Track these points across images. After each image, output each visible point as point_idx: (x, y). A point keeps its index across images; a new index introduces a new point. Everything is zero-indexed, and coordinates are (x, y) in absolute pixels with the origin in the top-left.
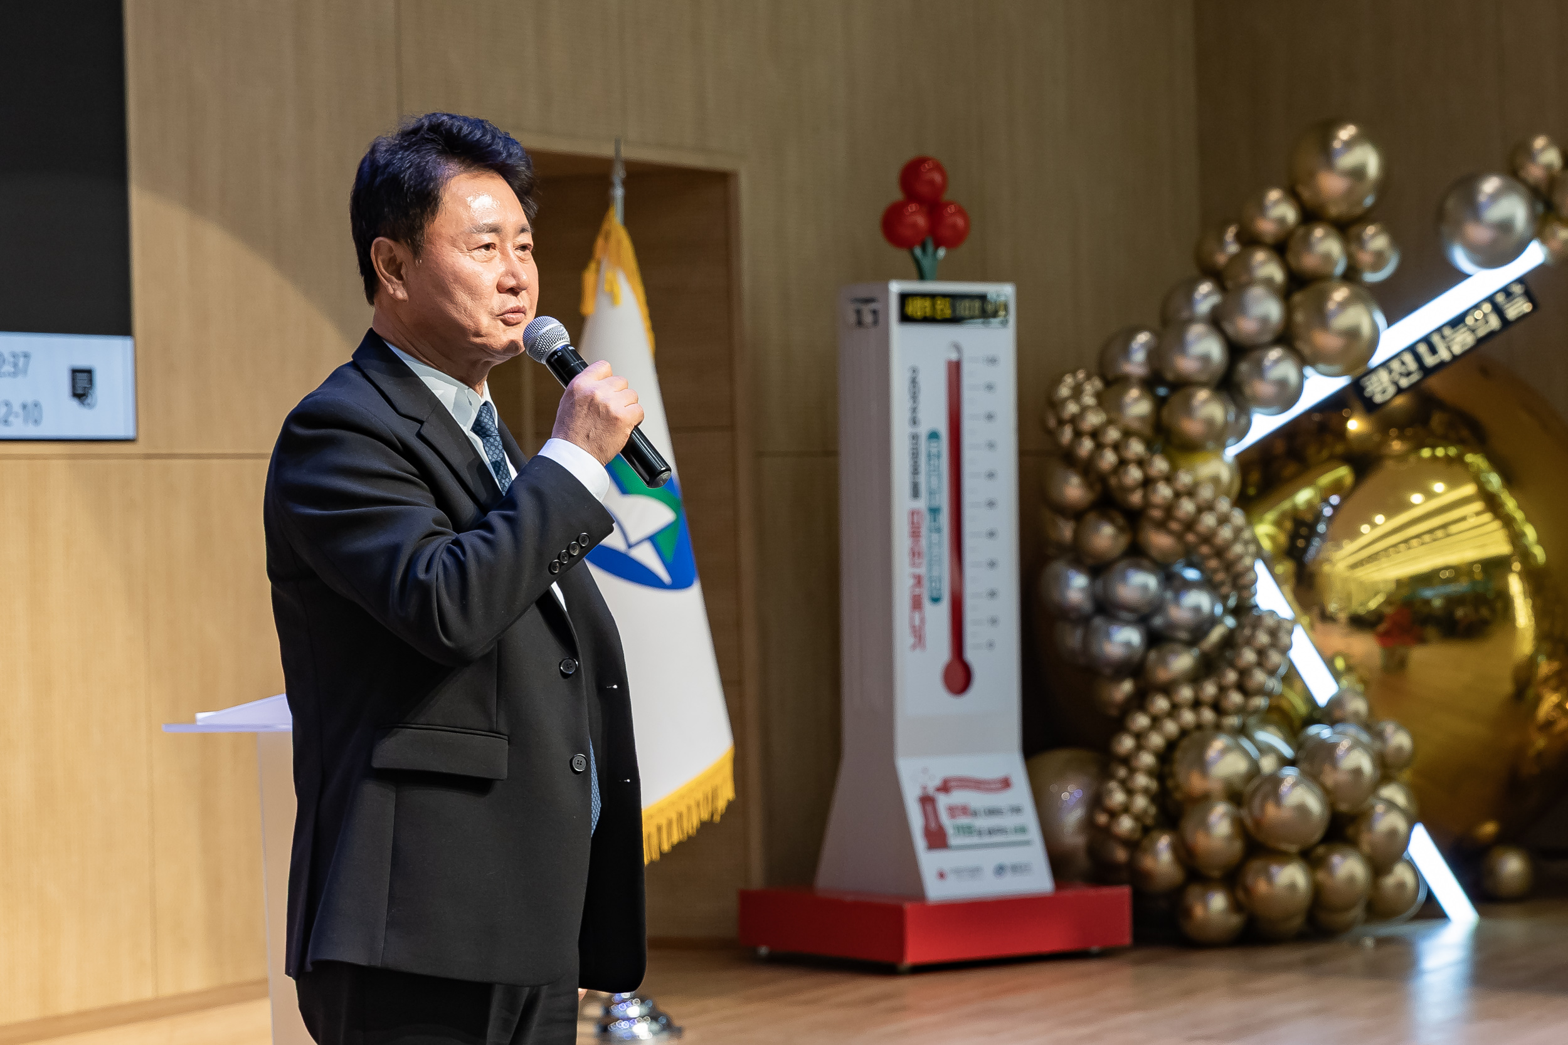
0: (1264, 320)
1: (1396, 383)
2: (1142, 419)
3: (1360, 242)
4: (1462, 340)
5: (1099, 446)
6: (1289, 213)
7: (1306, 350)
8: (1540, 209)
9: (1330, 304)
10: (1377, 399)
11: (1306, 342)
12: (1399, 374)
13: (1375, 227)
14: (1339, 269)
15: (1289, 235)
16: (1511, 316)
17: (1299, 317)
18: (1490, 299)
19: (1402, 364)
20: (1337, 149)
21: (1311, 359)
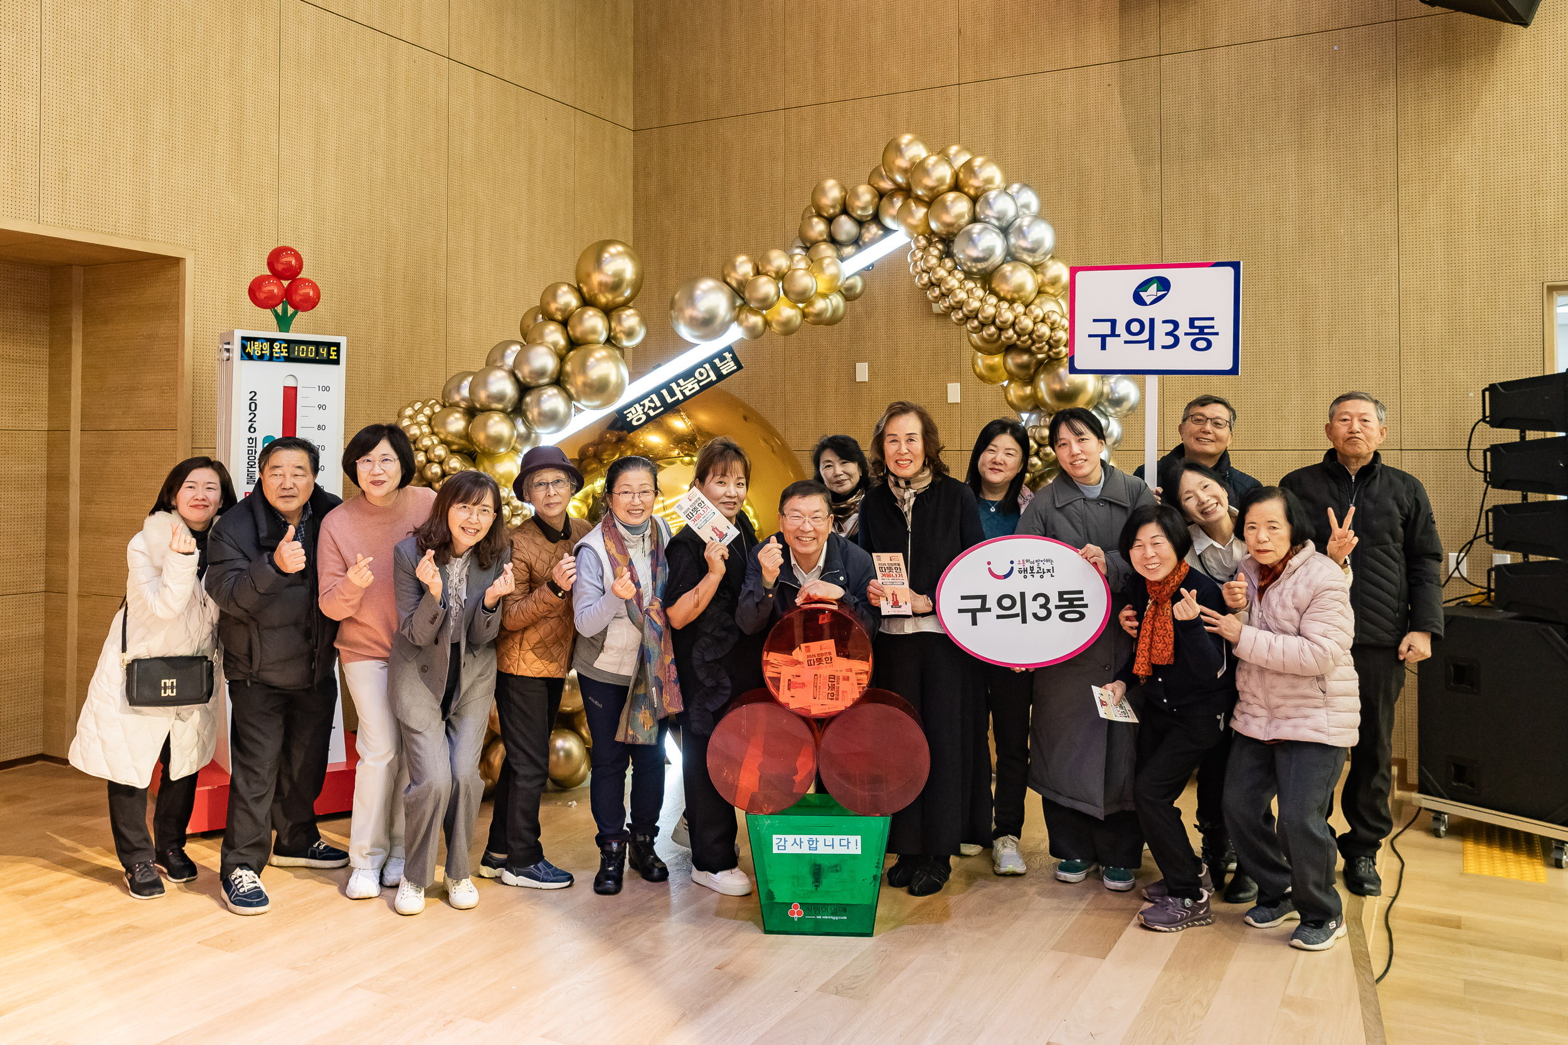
0: (544, 368)
1: (646, 414)
2: (455, 433)
3: (620, 321)
4: (691, 387)
6: (572, 300)
7: (573, 391)
8: (739, 302)
9: (592, 360)
10: (635, 423)
11: (571, 385)
12: (650, 408)
13: (631, 311)
14: (603, 337)
15: (571, 314)
16: (725, 372)
17: (568, 368)
18: (710, 361)
19: (652, 401)
20: (606, 258)
21: (575, 396)
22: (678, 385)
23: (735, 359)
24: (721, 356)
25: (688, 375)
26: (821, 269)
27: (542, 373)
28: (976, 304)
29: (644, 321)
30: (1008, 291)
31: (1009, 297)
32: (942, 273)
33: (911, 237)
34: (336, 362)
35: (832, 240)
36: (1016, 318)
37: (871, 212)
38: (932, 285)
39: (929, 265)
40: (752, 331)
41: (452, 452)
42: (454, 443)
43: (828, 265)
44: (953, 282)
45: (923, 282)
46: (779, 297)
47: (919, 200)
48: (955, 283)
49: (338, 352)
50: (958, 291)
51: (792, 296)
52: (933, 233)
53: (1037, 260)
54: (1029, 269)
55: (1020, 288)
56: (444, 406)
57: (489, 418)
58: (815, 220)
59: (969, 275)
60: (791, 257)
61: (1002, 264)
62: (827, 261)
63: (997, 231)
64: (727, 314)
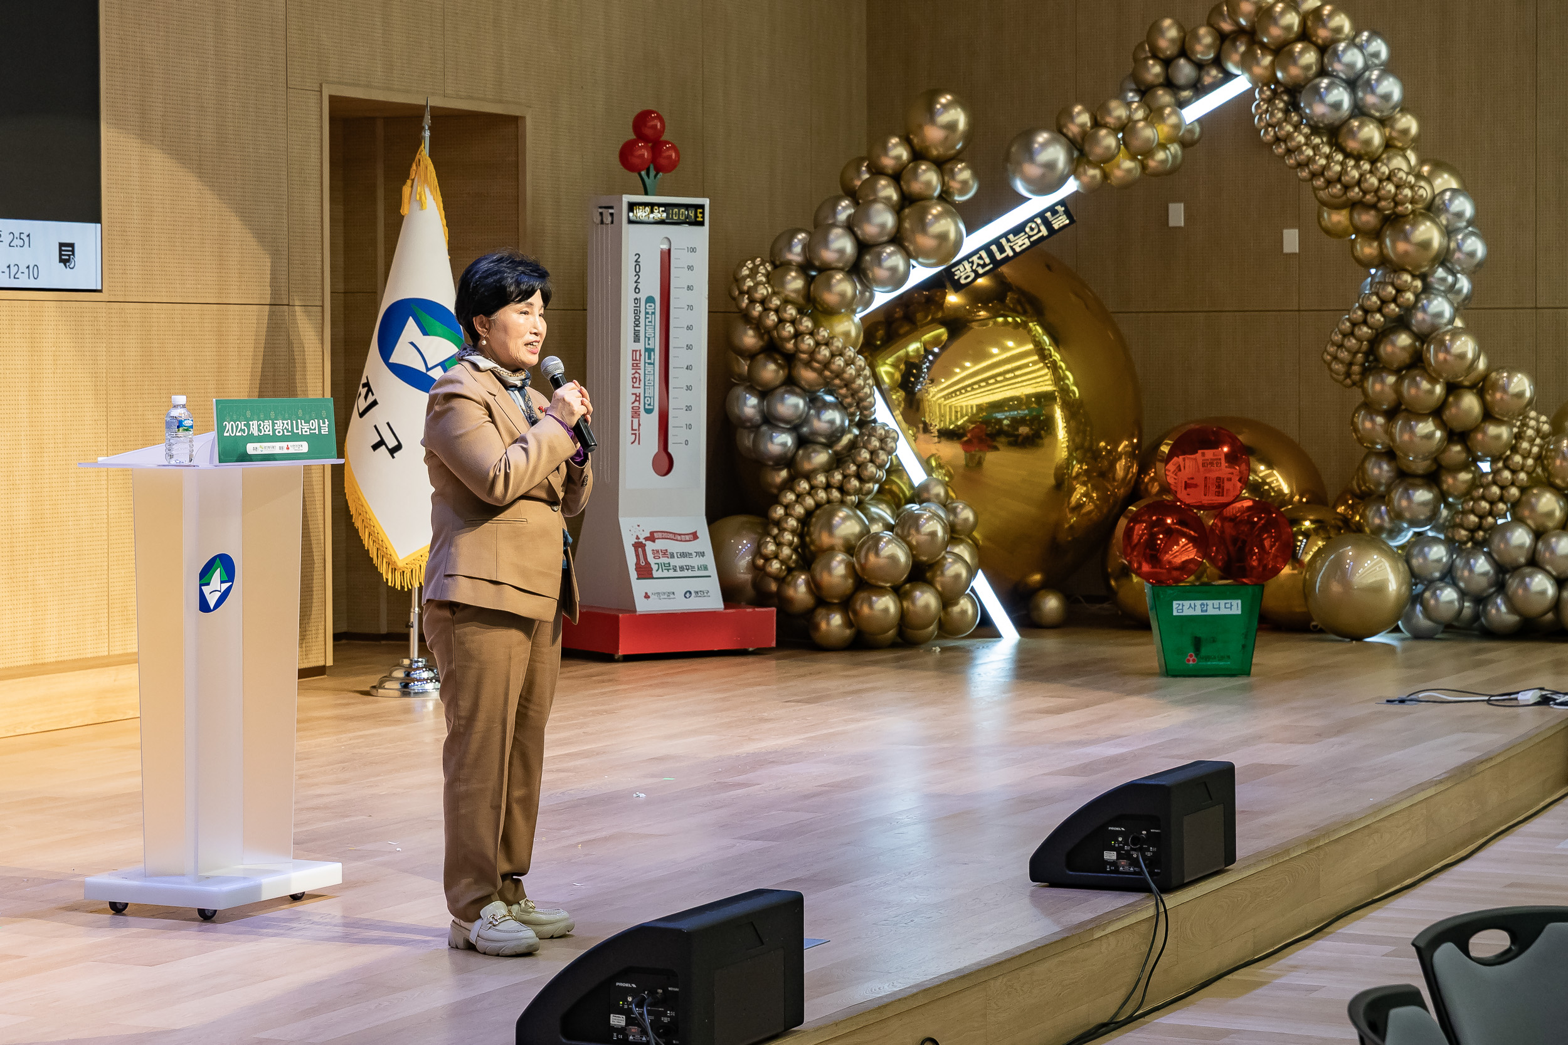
0: (883, 226)
1: (975, 271)
2: (796, 291)
3: (952, 174)
4: (1021, 242)
5: (766, 309)
6: (903, 153)
7: (911, 248)
8: (1077, 155)
9: (929, 217)
10: (963, 281)
11: (911, 242)
12: (978, 265)
13: (963, 165)
14: (937, 193)
15: (903, 168)
16: (1056, 226)
17: (907, 225)
18: (1041, 215)
19: (981, 258)
20: (938, 109)
21: (914, 254)
22: (1008, 241)
23: (1067, 212)
24: (1052, 210)
25: (1018, 230)
26: (1161, 119)
27: (880, 231)
28: (1323, 162)
29: (976, 174)
30: (1355, 147)
31: (1355, 153)
32: (1288, 128)
33: (1255, 86)
34: (702, 224)
35: (1169, 84)
36: (1361, 175)
37: (1212, 56)
38: (1278, 140)
39: (1274, 120)
40: (1089, 184)
43: (1168, 115)
44: (1299, 138)
45: (1268, 137)
46: (1119, 150)
47: (1264, 47)
48: (1302, 139)
49: (703, 213)
50: (1304, 147)
51: (1132, 148)
52: (1278, 83)
53: (1385, 114)
54: (1377, 124)
55: (1368, 142)
56: (777, 265)
57: (831, 277)
58: (1151, 62)
59: (1315, 130)
60: (1129, 104)
61: (1350, 118)
62: (1167, 111)
63: (1344, 85)
64: (1065, 168)
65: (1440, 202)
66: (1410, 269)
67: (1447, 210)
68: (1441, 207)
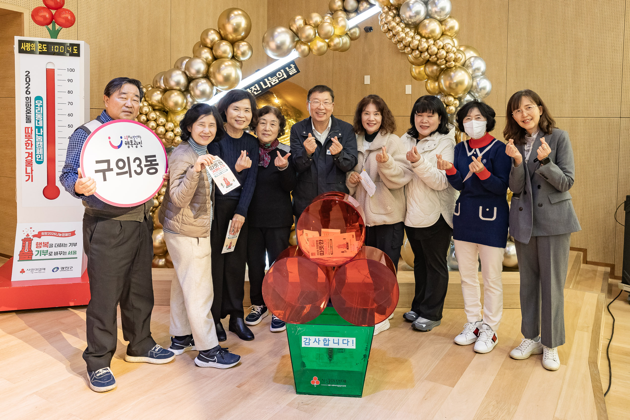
0: (199, 69)
3: (238, 47)
4: (274, 81)
6: (216, 37)
7: (213, 81)
8: (297, 39)
9: (223, 66)
12: (254, 91)
13: (245, 43)
14: (230, 55)
15: (214, 43)
16: (291, 74)
17: (211, 69)
18: (284, 68)
19: (255, 87)
20: (232, 17)
21: (215, 84)
22: (268, 80)
23: (296, 67)
24: (288, 65)
25: (273, 75)
26: (337, 23)
27: (198, 72)
28: (409, 39)
29: (251, 48)
30: (426, 33)
31: (427, 36)
32: (394, 24)
33: (381, 6)
35: (345, 10)
36: (429, 46)
38: (389, 30)
39: (387, 20)
40: (302, 52)
41: (154, 110)
42: (156, 106)
43: (340, 21)
44: (399, 29)
45: (384, 29)
46: (315, 36)
50: (401, 33)
51: (321, 36)
52: (392, 5)
53: (442, 18)
54: (438, 22)
55: (433, 31)
56: (153, 88)
57: (173, 93)
58: (337, 0)
59: (407, 25)
60: (323, 18)
61: (425, 19)
62: (340, 19)
63: (422, 3)
64: (290, 45)
65: (469, 63)
66: (453, 94)
67: (472, 67)
68: (469, 65)
